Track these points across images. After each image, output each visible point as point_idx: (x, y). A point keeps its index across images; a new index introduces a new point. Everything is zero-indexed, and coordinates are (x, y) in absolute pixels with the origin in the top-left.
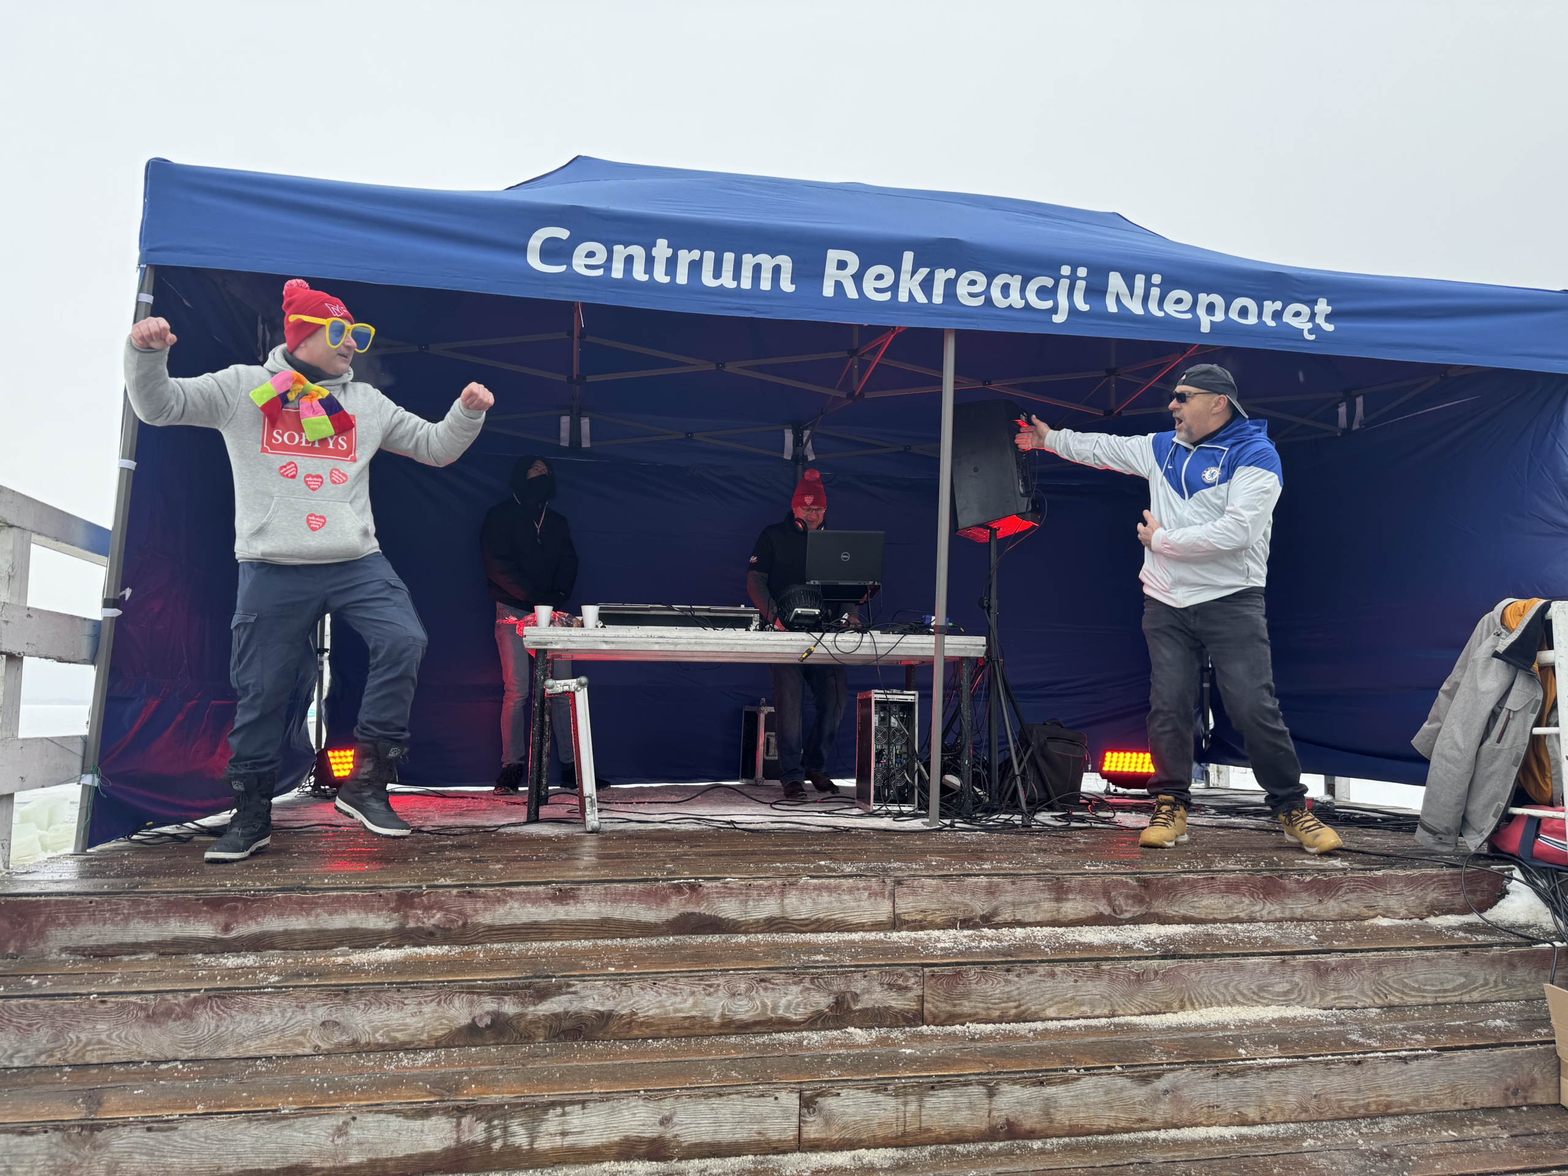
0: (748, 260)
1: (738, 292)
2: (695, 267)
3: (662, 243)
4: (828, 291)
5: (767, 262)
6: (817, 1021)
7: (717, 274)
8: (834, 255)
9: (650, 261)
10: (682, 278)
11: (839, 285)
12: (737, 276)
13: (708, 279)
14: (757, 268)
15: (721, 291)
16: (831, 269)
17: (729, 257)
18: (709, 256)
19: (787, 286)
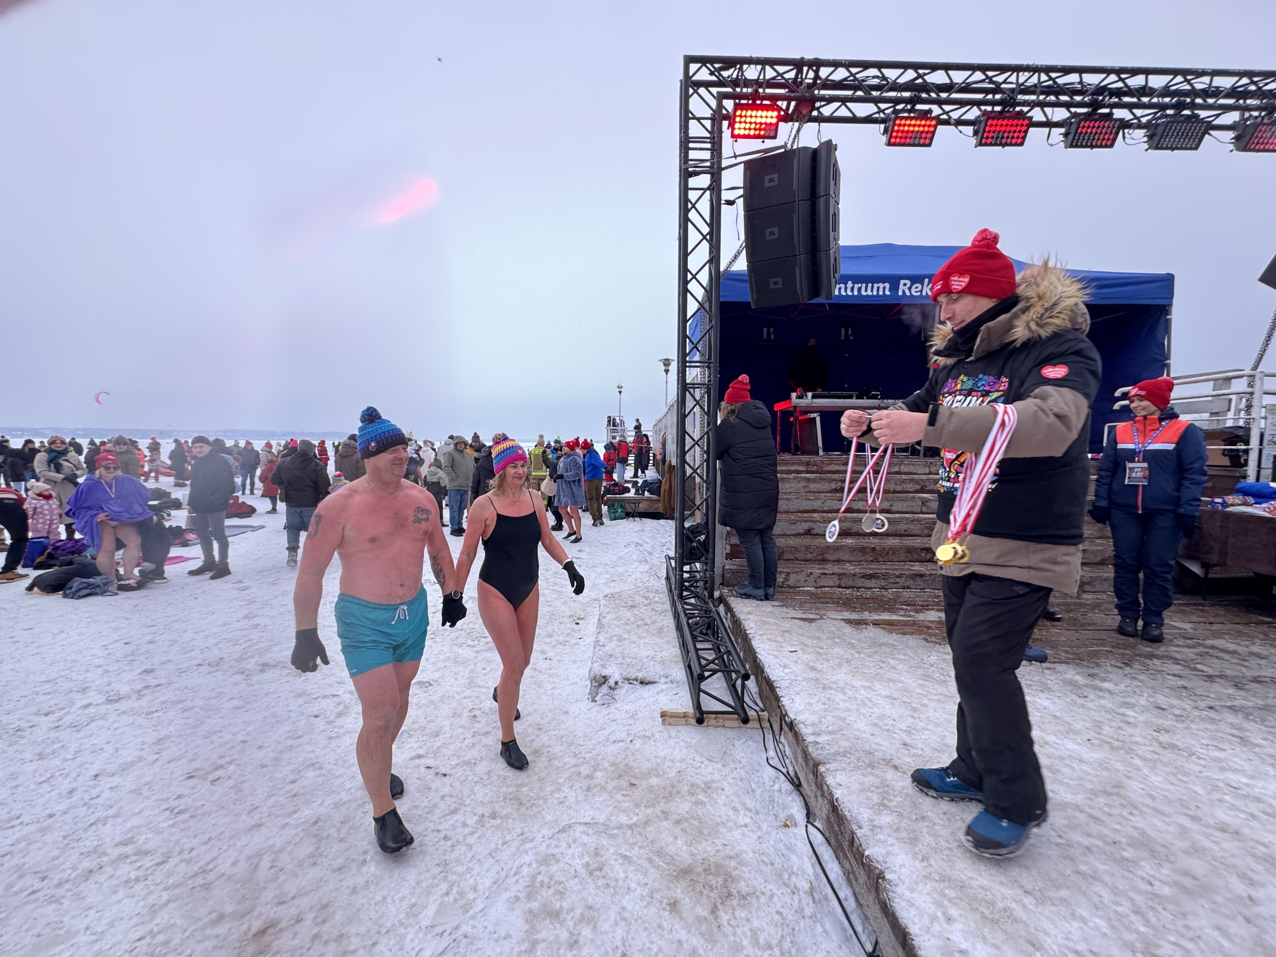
0: (876, 285)
1: (873, 296)
2: (859, 289)
3: (850, 282)
4: (900, 293)
5: (881, 285)
6: (917, 492)
7: (866, 291)
8: (902, 282)
9: (846, 288)
10: (856, 293)
11: (904, 291)
12: (872, 291)
13: (863, 293)
14: (878, 288)
15: (868, 296)
16: (901, 286)
17: (870, 285)
18: (864, 285)
19: (888, 293)
